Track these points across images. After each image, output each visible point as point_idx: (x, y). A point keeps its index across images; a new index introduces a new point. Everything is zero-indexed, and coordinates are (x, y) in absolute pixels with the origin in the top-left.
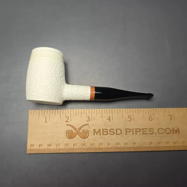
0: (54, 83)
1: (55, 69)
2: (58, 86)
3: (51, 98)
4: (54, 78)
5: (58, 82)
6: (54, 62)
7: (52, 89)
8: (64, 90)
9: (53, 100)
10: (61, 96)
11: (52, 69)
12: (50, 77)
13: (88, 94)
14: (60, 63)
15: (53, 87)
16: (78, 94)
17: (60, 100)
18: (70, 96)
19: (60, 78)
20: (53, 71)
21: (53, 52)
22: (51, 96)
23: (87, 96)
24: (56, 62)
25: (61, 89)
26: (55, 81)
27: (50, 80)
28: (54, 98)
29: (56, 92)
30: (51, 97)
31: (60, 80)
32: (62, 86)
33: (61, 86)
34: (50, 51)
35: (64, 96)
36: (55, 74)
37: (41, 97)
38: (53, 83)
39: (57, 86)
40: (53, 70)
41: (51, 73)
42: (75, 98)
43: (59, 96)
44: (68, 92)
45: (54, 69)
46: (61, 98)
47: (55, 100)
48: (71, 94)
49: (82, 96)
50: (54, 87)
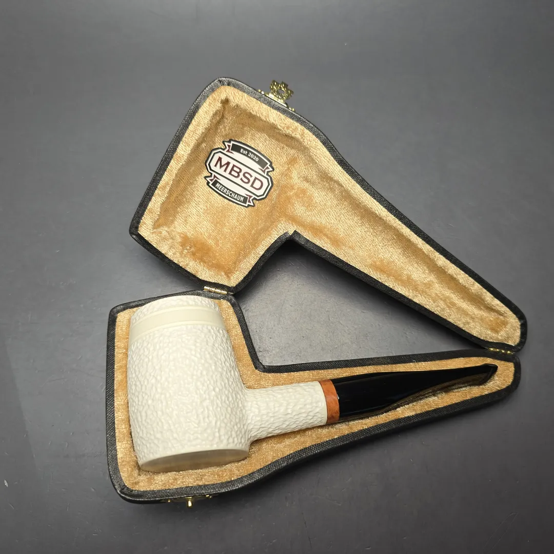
0: (217, 390)
1: (213, 351)
2: (231, 399)
3: (220, 437)
4: (214, 376)
5: (227, 385)
6: (205, 330)
7: (216, 408)
8: (247, 409)
9: (225, 442)
10: (244, 425)
11: (203, 350)
12: (204, 373)
13: (320, 404)
14: (221, 332)
15: (219, 402)
16: (289, 411)
17: (243, 441)
18: (267, 421)
19: (230, 371)
20: (208, 356)
21: (196, 305)
22: (219, 431)
23: (318, 410)
24: (210, 331)
25: (240, 405)
26: (219, 384)
27: (206, 384)
28: (227, 437)
29: (228, 416)
30: (217, 435)
31: (231, 380)
32: (238, 396)
33: (237, 398)
34: (189, 305)
35: (251, 427)
36: (215, 363)
37: (189, 441)
38: (214, 390)
39: (228, 398)
40: (207, 353)
41: (203, 361)
42: (284, 426)
43: (239, 426)
44: (259, 412)
45: (210, 350)
46: (245, 433)
47: (231, 440)
48: (271, 415)
49: (304, 415)
50: (221, 403)
